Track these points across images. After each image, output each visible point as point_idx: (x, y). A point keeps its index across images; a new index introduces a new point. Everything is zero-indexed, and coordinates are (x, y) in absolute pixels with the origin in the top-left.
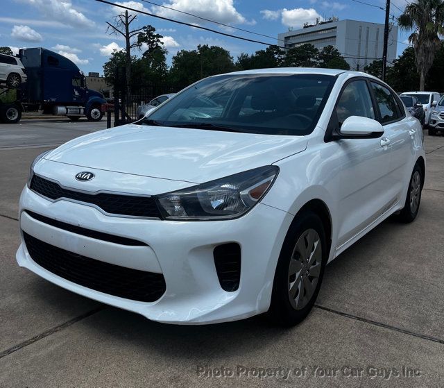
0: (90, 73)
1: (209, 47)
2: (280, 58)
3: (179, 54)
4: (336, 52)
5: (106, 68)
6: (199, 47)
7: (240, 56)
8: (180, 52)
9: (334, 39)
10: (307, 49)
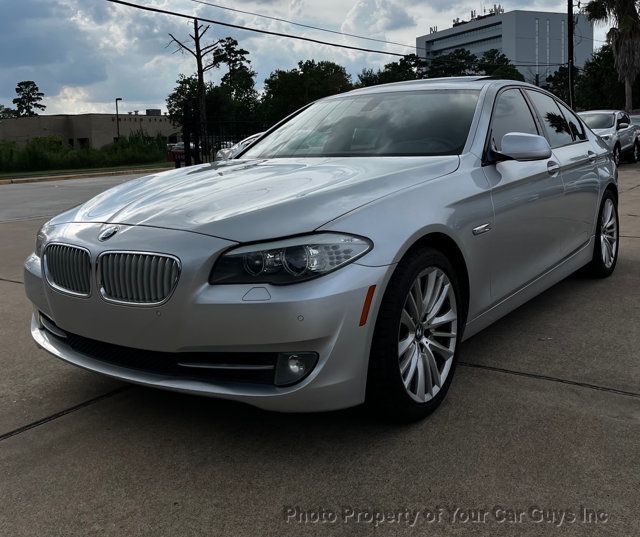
1: (316, 63)
2: (420, 72)
3: (272, 76)
4: (503, 59)
5: (169, 103)
6: (300, 63)
7: (361, 73)
8: (274, 73)
9: (498, 39)
10: (460, 57)
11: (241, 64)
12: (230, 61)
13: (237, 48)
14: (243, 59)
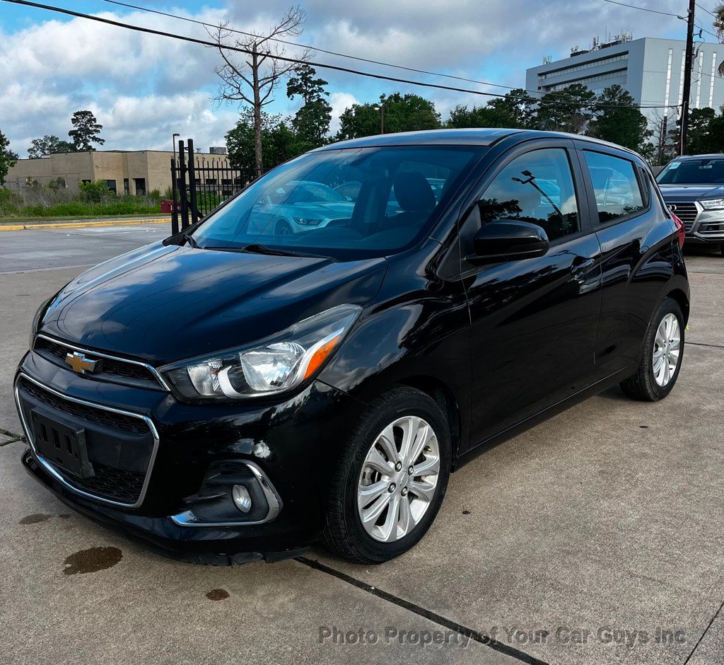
0: (212, 149)
1: (402, 96)
2: (528, 110)
3: (348, 112)
4: (626, 97)
6: (382, 97)
7: (454, 110)
8: (350, 108)
9: (623, 73)
10: (575, 94)
11: (318, 95)
12: (306, 93)
13: (314, 78)
14: (321, 90)
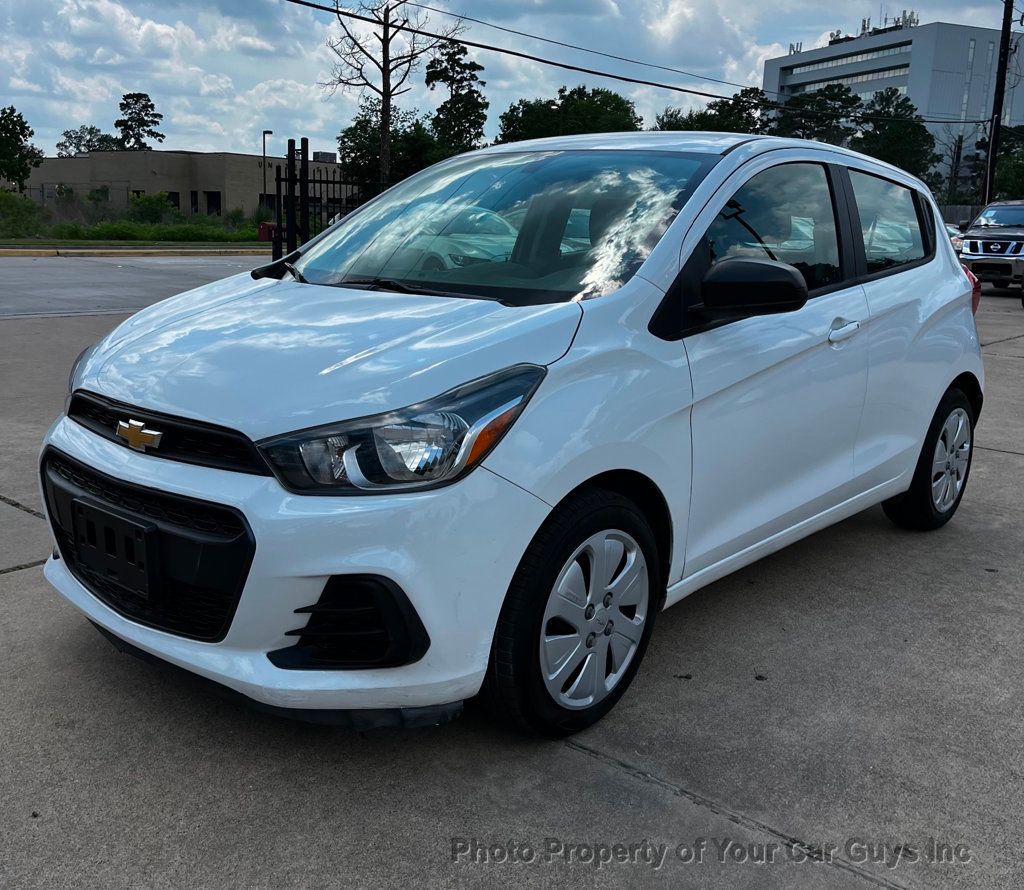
1: (589, 90)
2: (765, 118)
3: (514, 109)
4: (905, 104)
5: (344, 142)
6: (561, 91)
7: (662, 114)
8: (516, 104)
9: (903, 71)
10: (834, 98)
11: (470, 86)
12: (452, 81)
13: (466, 60)
14: (473, 77)
